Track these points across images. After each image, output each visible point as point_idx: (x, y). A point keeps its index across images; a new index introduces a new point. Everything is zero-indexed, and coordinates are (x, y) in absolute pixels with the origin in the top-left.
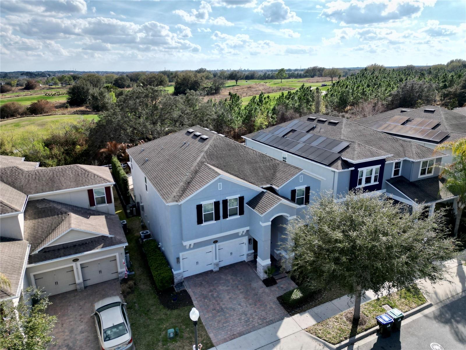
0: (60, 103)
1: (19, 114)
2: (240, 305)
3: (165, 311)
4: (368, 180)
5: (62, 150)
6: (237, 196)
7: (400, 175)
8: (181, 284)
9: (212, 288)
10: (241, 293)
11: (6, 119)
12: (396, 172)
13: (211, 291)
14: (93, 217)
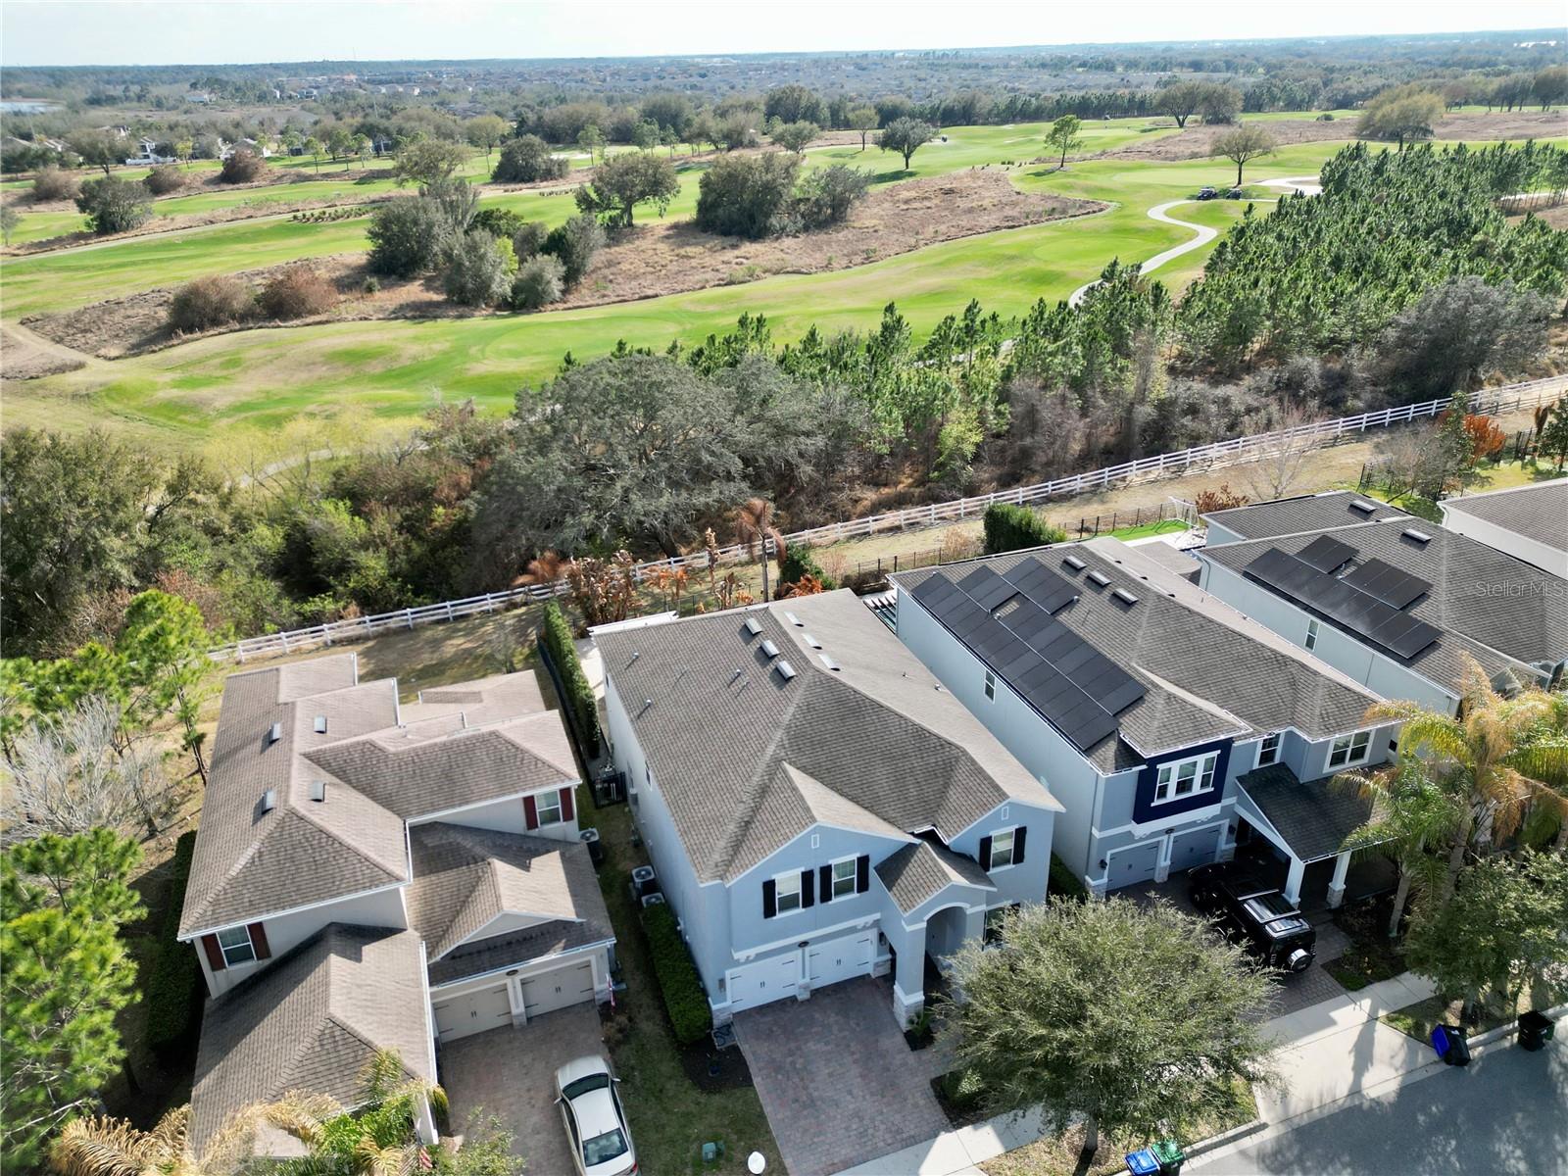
0: (347, 267)
1: (233, 318)
2: (850, 1093)
3: (696, 1094)
4: (1184, 786)
5: (398, 518)
6: (854, 857)
7: (1277, 760)
8: (727, 1028)
9: (793, 1045)
10: (855, 1062)
11: (198, 334)
12: (1267, 757)
13: (791, 1053)
14: (536, 862)
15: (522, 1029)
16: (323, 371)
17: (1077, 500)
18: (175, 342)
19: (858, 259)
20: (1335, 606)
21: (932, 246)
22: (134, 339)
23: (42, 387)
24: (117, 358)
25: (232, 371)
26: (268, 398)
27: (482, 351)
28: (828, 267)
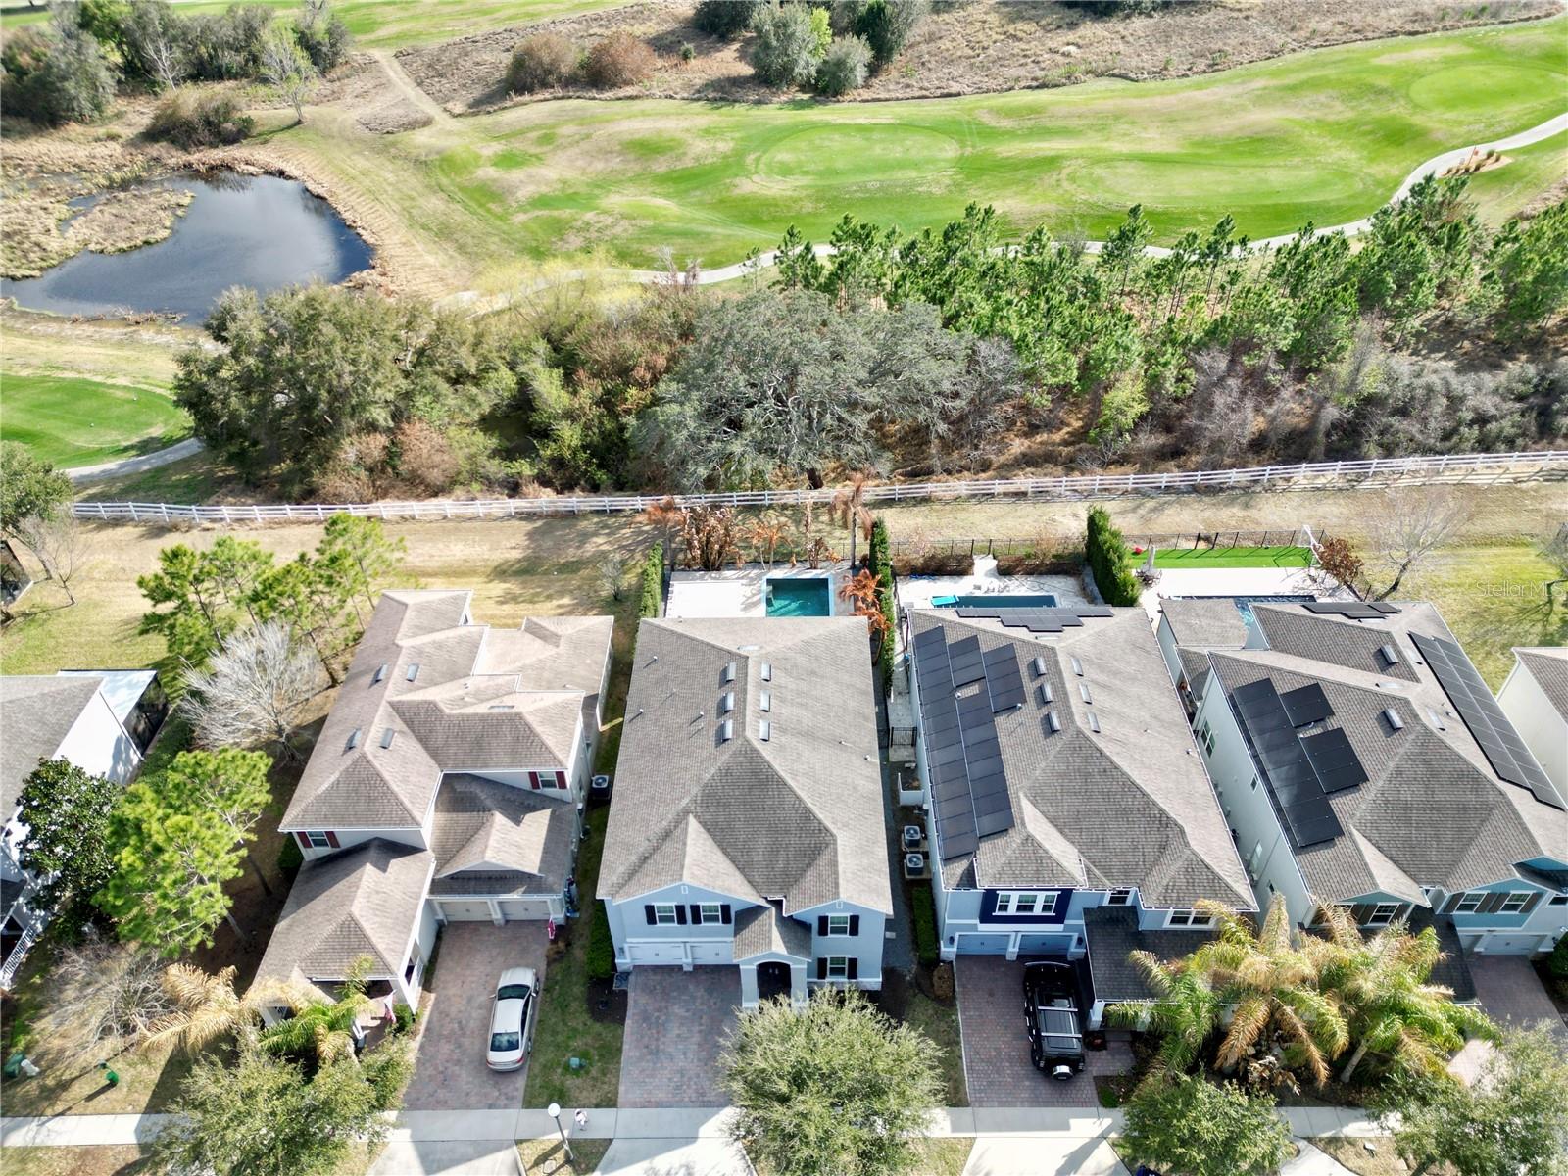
1: (559, 84)
4: (1024, 907)
6: (719, 904)
7: (1129, 903)
8: (626, 975)
12: (1118, 899)
14: (529, 818)
15: (500, 928)
16: (616, 162)
17: (1222, 495)
18: (508, 103)
19: (1202, 64)
20: (1278, 765)
21: (1297, 55)
22: (478, 92)
23: (393, 144)
24: (459, 115)
25: (545, 149)
26: (563, 190)
27: (757, 160)
28: (1160, 73)
